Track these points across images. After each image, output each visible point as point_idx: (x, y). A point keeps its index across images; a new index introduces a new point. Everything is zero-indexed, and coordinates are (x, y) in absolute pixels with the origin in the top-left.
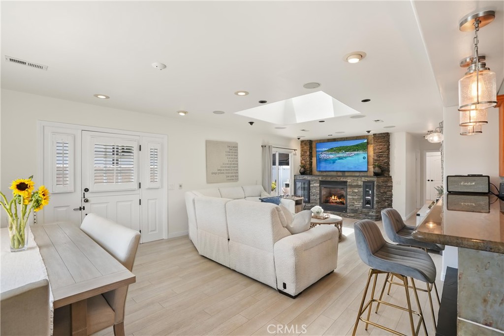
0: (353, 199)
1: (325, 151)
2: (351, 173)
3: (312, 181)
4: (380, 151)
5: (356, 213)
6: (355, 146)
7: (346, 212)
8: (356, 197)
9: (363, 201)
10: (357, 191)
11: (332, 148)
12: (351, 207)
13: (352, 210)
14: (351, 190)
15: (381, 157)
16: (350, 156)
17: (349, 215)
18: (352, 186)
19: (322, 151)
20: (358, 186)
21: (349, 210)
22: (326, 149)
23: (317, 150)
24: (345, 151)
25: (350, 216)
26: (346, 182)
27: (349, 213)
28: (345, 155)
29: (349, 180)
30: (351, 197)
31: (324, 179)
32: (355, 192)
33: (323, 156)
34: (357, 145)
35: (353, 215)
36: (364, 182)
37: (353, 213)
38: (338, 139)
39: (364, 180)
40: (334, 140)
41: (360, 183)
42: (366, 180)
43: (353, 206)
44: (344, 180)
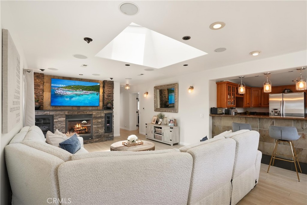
0: (98, 127)
1: (62, 87)
2: (85, 107)
3: (56, 115)
4: (109, 93)
5: (100, 137)
6: (90, 86)
7: (92, 138)
8: (100, 126)
9: (105, 128)
10: (100, 121)
11: (70, 86)
12: (97, 134)
13: (97, 136)
14: (96, 121)
15: (110, 97)
16: (86, 94)
17: (94, 140)
18: (96, 118)
19: (59, 87)
20: (101, 117)
21: (95, 136)
22: (63, 86)
23: (52, 85)
24: (83, 90)
25: (96, 141)
26: (91, 115)
27: (95, 139)
28: (82, 93)
29: (94, 113)
30: (96, 126)
31: (71, 113)
32: (99, 122)
33: (59, 92)
34: (92, 87)
35: (98, 140)
36: (105, 114)
37: (98, 138)
38: (73, 78)
39: (105, 113)
40: (70, 79)
41: (103, 115)
42: (107, 113)
43: (98, 132)
44: (90, 113)
